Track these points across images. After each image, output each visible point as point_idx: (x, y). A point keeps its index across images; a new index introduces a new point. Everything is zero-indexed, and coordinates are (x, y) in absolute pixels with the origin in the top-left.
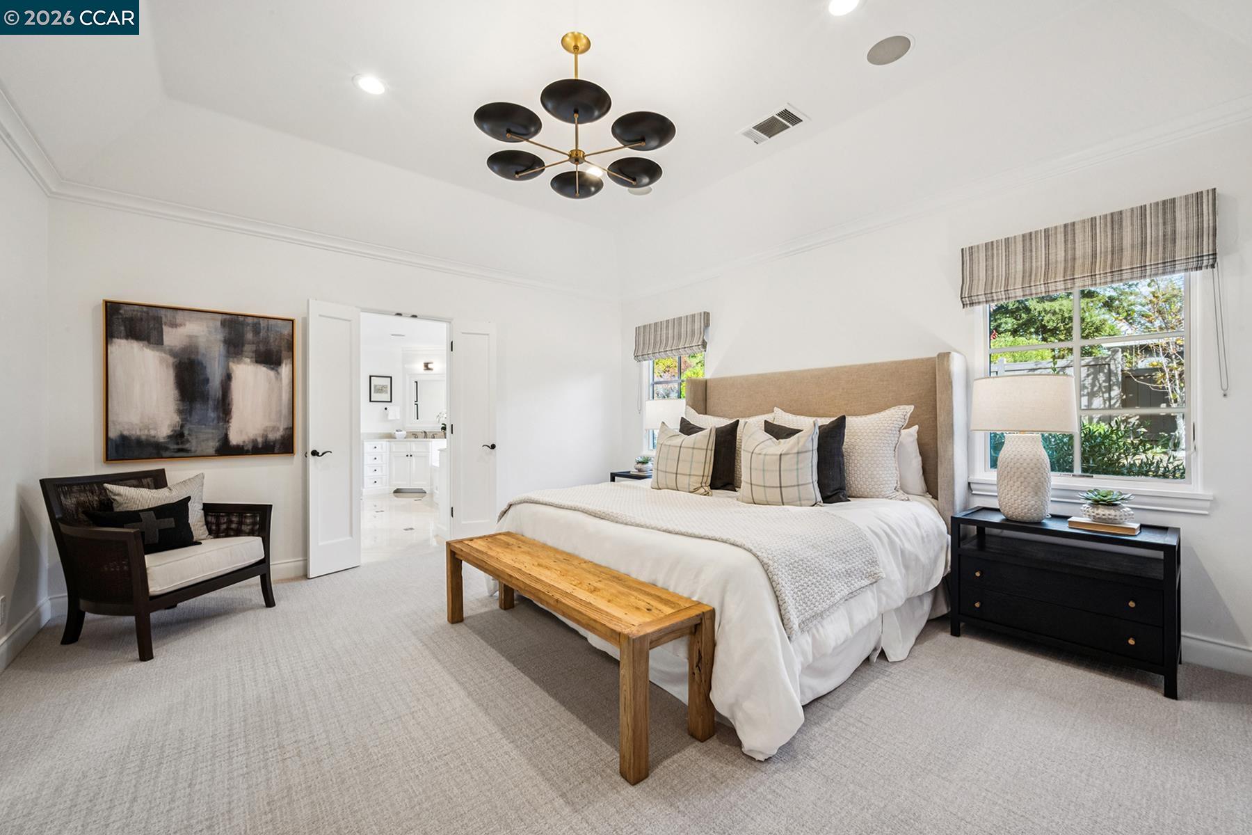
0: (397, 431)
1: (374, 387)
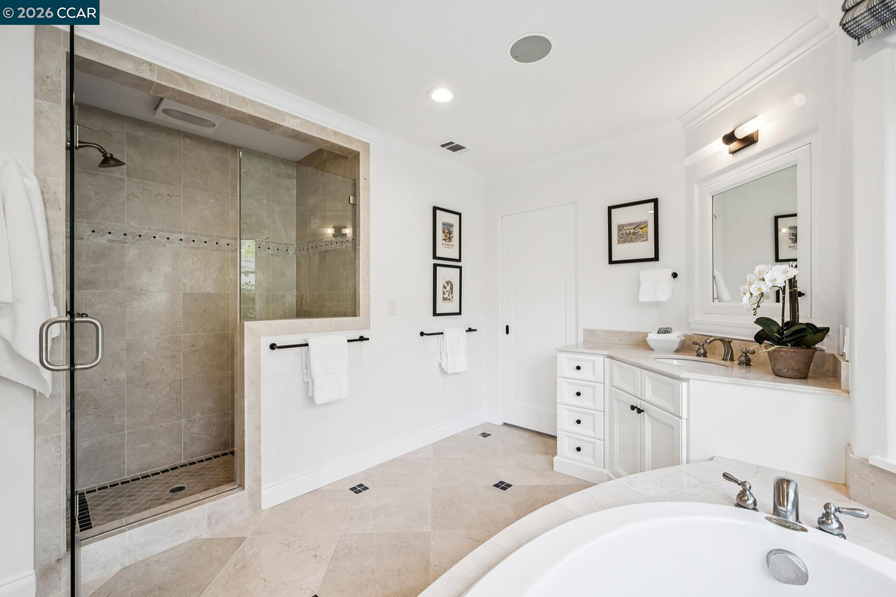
1: (618, 230)
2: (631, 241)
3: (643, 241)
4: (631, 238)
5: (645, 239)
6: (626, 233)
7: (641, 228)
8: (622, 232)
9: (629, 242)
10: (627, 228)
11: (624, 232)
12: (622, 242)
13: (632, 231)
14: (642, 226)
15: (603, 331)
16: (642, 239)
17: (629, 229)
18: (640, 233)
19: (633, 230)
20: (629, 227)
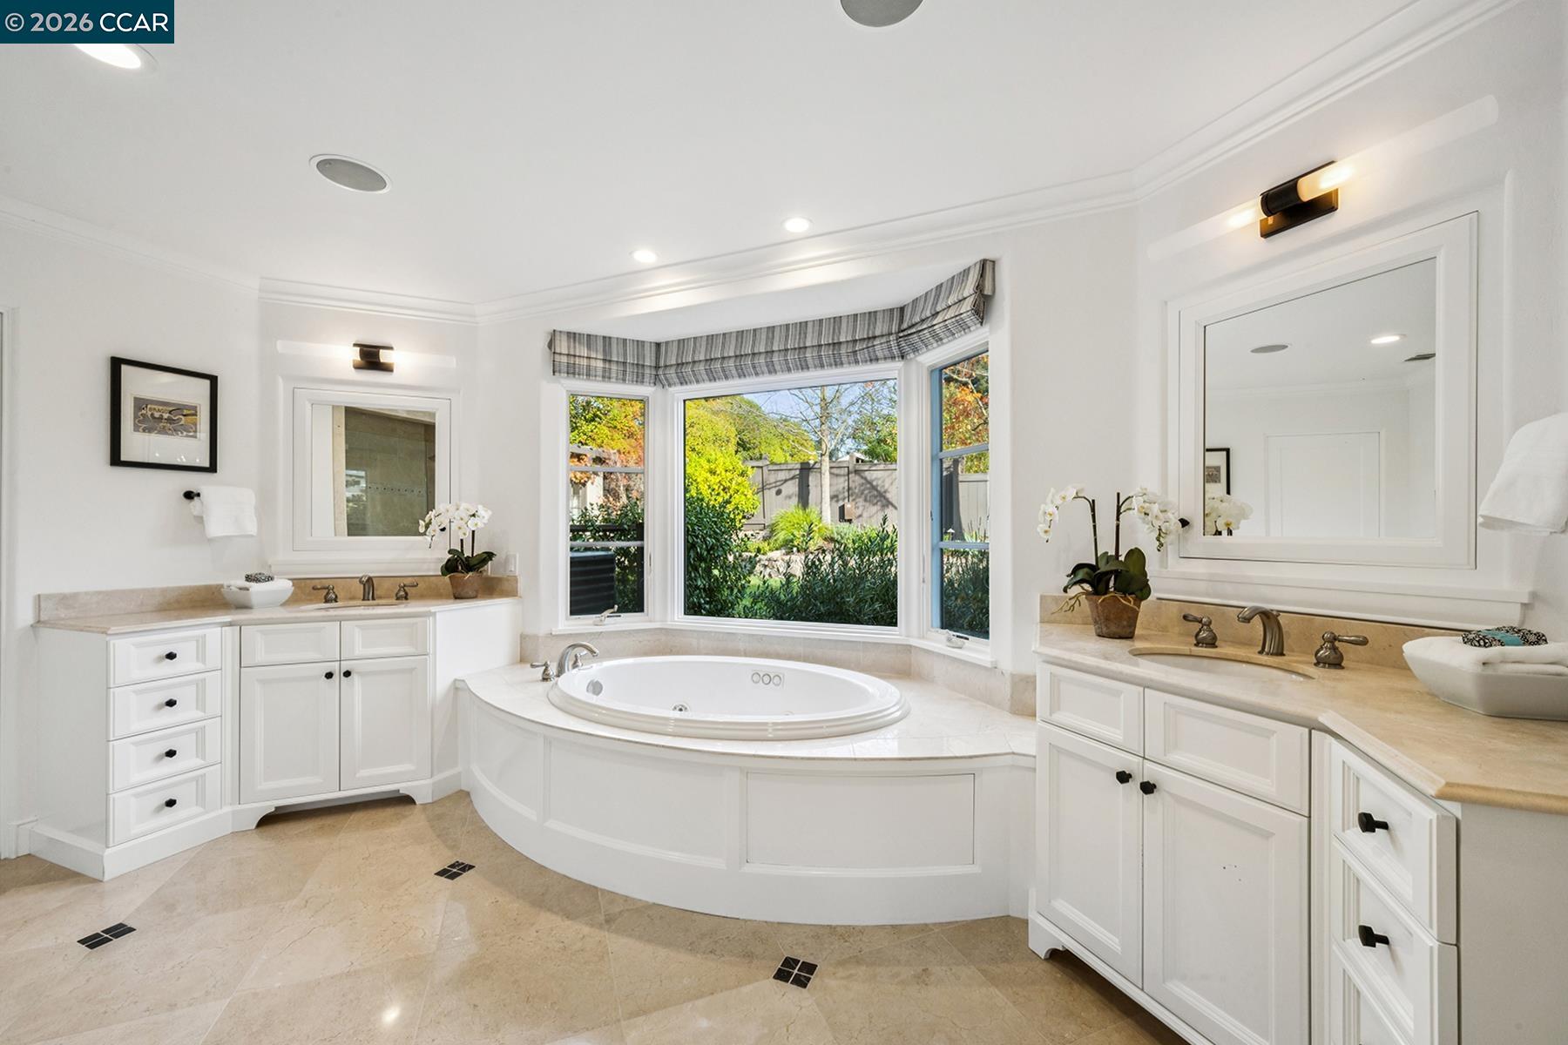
0: (248, 578)
1: (135, 407)
2: (163, 431)
3: (187, 436)
4: (164, 427)
5: (191, 434)
6: (152, 415)
7: (185, 415)
8: (143, 412)
9: (159, 432)
10: (153, 406)
11: (149, 413)
12: (144, 431)
13: (166, 416)
14: (185, 412)
15: (100, 593)
16: (185, 433)
17: (159, 410)
18: (182, 422)
19: (168, 415)
20: (161, 408)
